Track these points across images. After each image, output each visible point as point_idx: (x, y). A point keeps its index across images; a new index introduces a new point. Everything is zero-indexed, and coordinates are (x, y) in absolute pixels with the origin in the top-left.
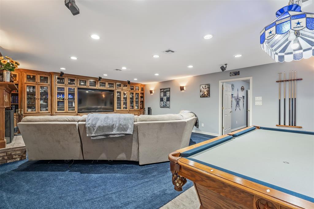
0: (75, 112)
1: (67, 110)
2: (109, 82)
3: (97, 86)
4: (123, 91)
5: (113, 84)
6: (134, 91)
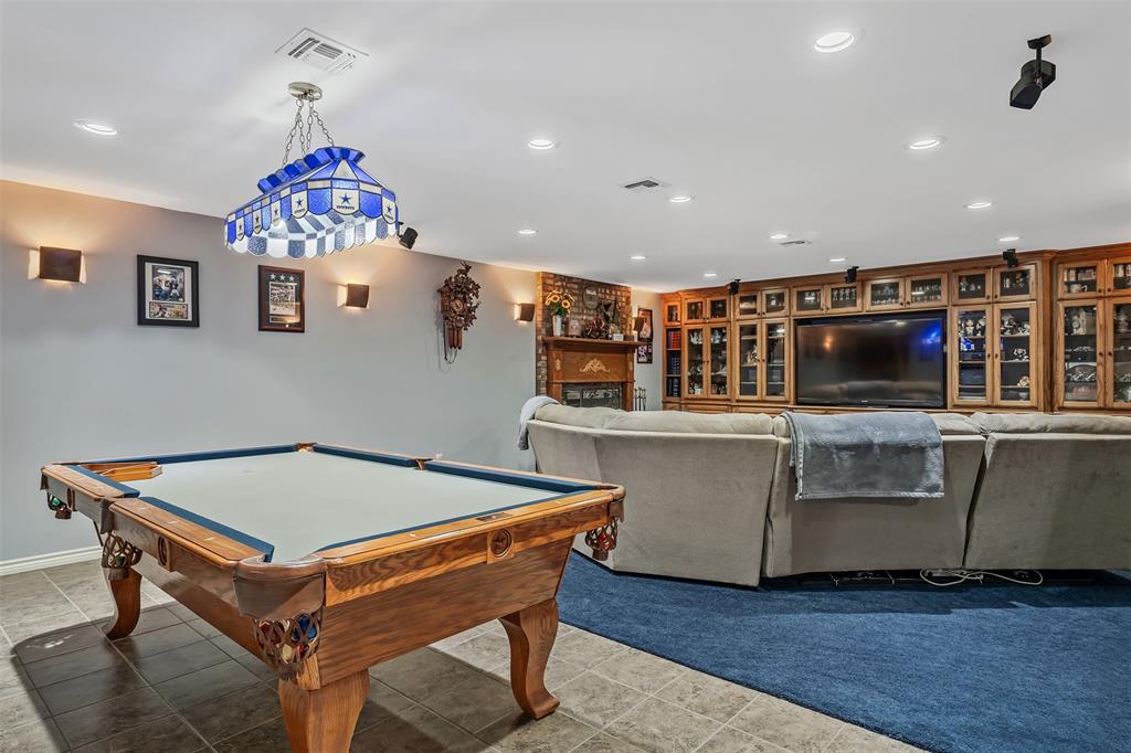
0: (787, 402)
1: (764, 393)
2: (914, 279)
3: (859, 301)
4: (997, 308)
5: (938, 282)
6: (1102, 294)
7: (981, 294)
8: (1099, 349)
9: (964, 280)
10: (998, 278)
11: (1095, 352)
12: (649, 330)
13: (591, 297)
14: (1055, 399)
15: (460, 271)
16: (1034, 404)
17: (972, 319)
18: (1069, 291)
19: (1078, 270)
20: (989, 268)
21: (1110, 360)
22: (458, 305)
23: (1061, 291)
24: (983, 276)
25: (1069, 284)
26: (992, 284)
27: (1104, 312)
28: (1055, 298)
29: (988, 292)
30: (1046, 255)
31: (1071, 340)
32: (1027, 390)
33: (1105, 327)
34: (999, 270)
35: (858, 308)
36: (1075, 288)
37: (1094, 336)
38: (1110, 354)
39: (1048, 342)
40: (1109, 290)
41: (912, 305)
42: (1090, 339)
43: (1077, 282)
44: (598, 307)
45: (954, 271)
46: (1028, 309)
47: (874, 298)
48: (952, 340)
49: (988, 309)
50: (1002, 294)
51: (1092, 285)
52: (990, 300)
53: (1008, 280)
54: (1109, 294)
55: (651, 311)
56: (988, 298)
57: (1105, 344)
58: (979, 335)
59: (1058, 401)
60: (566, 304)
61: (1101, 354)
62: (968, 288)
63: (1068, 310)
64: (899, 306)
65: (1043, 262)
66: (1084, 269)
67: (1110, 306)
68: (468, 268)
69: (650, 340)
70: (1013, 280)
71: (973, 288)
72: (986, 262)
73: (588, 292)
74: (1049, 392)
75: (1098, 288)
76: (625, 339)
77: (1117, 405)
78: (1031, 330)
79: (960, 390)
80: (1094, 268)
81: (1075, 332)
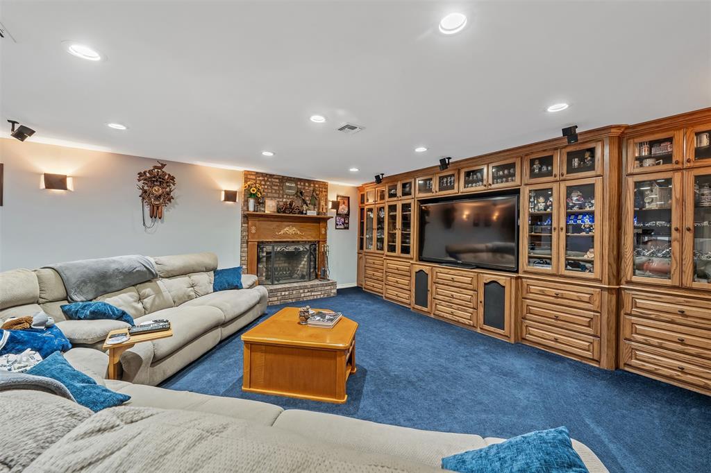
1: (400, 252)
2: (496, 164)
3: (456, 186)
4: (563, 186)
5: (513, 165)
6: (680, 166)
7: (550, 174)
8: (675, 223)
9: (537, 162)
10: (565, 158)
11: (670, 228)
12: (347, 209)
13: (290, 188)
14: (622, 274)
15: (156, 167)
16: (599, 277)
17: (543, 196)
18: (641, 166)
19: (652, 144)
20: (556, 149)
21: (689, 237)
22: (157, 190)
23: (632, 167)
24: (551, 157)
25: (640, 159)
26: (559, 165)
27: (683, 185)
28: (624, 173)
29: (556, 171)
30: (613, 130)
31: (641, 214)
32: (591, 262)
33: (682, 201)
34: (565, 151)
35: (456, 190)
36: (648, 162)
37: (670, 211)
38: (689, 230)
39: (615, 217)
40: (689, 161)
41: (493, 186)
42: (665, 213)
43: (649, 157)
44: (296, 194)
45: (527, 155)
46: (593, 185)
47: (467, 183)
48: (524, 214)
49: (555, 186)
50: (568, 173)
51: (667, 158)
52: (558, 178)
53: (576, 160)
54: (689, 165)
55: (349, 198)
56: (555, 176)
57: (682, 218)
58: (549, 210)
59: (625, 275)
60: (253, 190)
61: (677, 230)
62: (540, 169)
63: (638, 184)
64: (483, 188)
65: (611, 138)
66: (659, 142)
67: (689, 177)
68: (163, 166)
69: (348, 214)
70: (582, 159)
71: (544, 168)
72: (552, 144)
73: (287, 184)
74: (614, 266)
75: (674, 161)
76: (318, 214)
77: (696, 285)
78: (596, 205)
79: (530, 257)
80: (670, 140)
81: (648, 206)
